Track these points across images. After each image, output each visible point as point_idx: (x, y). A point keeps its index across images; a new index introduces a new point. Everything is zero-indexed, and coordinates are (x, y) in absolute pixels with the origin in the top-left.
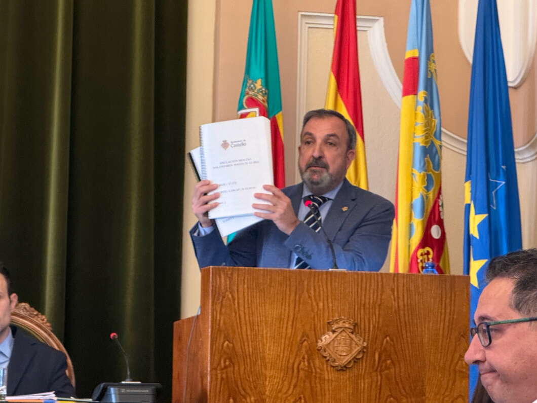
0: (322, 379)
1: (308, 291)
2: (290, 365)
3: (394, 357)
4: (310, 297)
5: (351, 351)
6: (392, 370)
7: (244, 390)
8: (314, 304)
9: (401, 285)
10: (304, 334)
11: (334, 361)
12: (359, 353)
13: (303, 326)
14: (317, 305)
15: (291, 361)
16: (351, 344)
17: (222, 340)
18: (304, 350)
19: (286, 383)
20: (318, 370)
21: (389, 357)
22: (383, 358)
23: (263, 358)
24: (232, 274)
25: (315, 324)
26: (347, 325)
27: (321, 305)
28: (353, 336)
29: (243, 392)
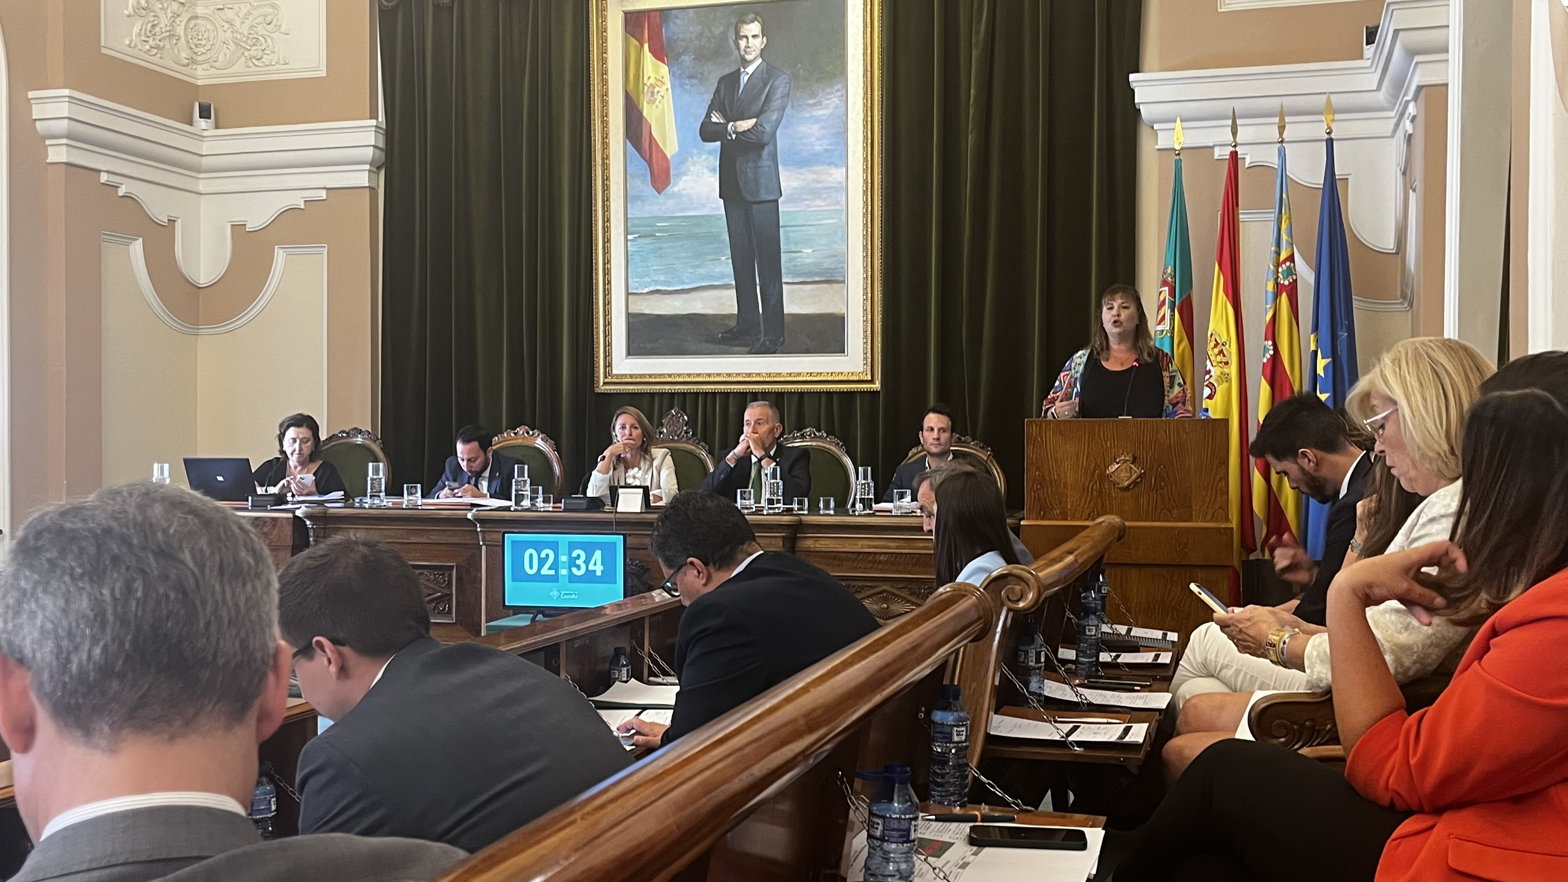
0: (1110, 496)
1: (1099, 434)
2: (1086, 488)
3: (1166, 480)
4: (1100, 438)
5: (1131, 476)
6: (1165, 490)
7: (1051, 505)
8: (1103, 443)
9: (1172, 427)
10: (1096, 465)
11: (1118, 484)
12: (1137, 478)
13: (1096, 459)
14: (1106, 444)
15: (1087, 485)
16: (1131, 471)
17: (1034, 470)
18: (1096, 475)
19: (1083, 501)
20: (1107, 491)
21: (1164, 481)
22: (1158, 481)
23: (1065, 484)
24: (1041, 424)
25: (1104, 458)
26: (1128, 458)
27: (1109, 443)
28: (1133, 466)
29: (1050, 507)
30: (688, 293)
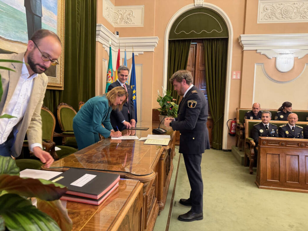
30: (13, 42)
